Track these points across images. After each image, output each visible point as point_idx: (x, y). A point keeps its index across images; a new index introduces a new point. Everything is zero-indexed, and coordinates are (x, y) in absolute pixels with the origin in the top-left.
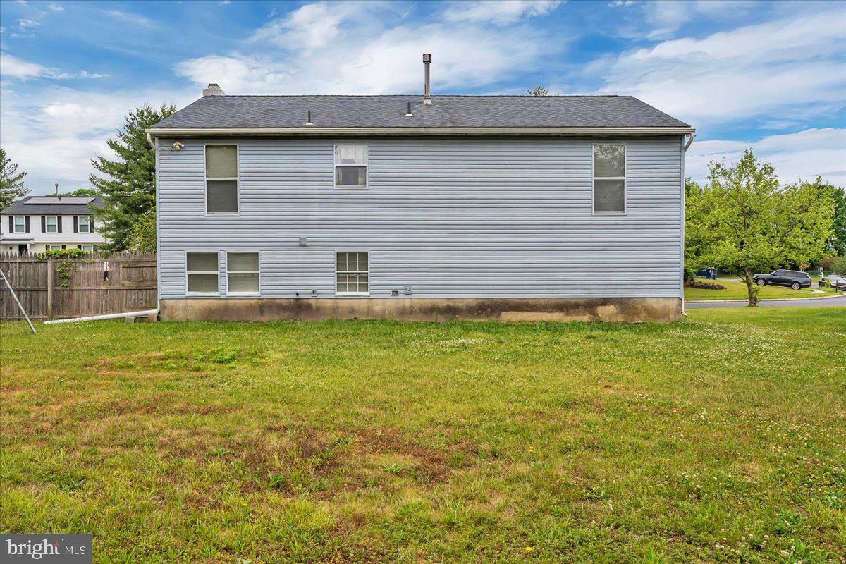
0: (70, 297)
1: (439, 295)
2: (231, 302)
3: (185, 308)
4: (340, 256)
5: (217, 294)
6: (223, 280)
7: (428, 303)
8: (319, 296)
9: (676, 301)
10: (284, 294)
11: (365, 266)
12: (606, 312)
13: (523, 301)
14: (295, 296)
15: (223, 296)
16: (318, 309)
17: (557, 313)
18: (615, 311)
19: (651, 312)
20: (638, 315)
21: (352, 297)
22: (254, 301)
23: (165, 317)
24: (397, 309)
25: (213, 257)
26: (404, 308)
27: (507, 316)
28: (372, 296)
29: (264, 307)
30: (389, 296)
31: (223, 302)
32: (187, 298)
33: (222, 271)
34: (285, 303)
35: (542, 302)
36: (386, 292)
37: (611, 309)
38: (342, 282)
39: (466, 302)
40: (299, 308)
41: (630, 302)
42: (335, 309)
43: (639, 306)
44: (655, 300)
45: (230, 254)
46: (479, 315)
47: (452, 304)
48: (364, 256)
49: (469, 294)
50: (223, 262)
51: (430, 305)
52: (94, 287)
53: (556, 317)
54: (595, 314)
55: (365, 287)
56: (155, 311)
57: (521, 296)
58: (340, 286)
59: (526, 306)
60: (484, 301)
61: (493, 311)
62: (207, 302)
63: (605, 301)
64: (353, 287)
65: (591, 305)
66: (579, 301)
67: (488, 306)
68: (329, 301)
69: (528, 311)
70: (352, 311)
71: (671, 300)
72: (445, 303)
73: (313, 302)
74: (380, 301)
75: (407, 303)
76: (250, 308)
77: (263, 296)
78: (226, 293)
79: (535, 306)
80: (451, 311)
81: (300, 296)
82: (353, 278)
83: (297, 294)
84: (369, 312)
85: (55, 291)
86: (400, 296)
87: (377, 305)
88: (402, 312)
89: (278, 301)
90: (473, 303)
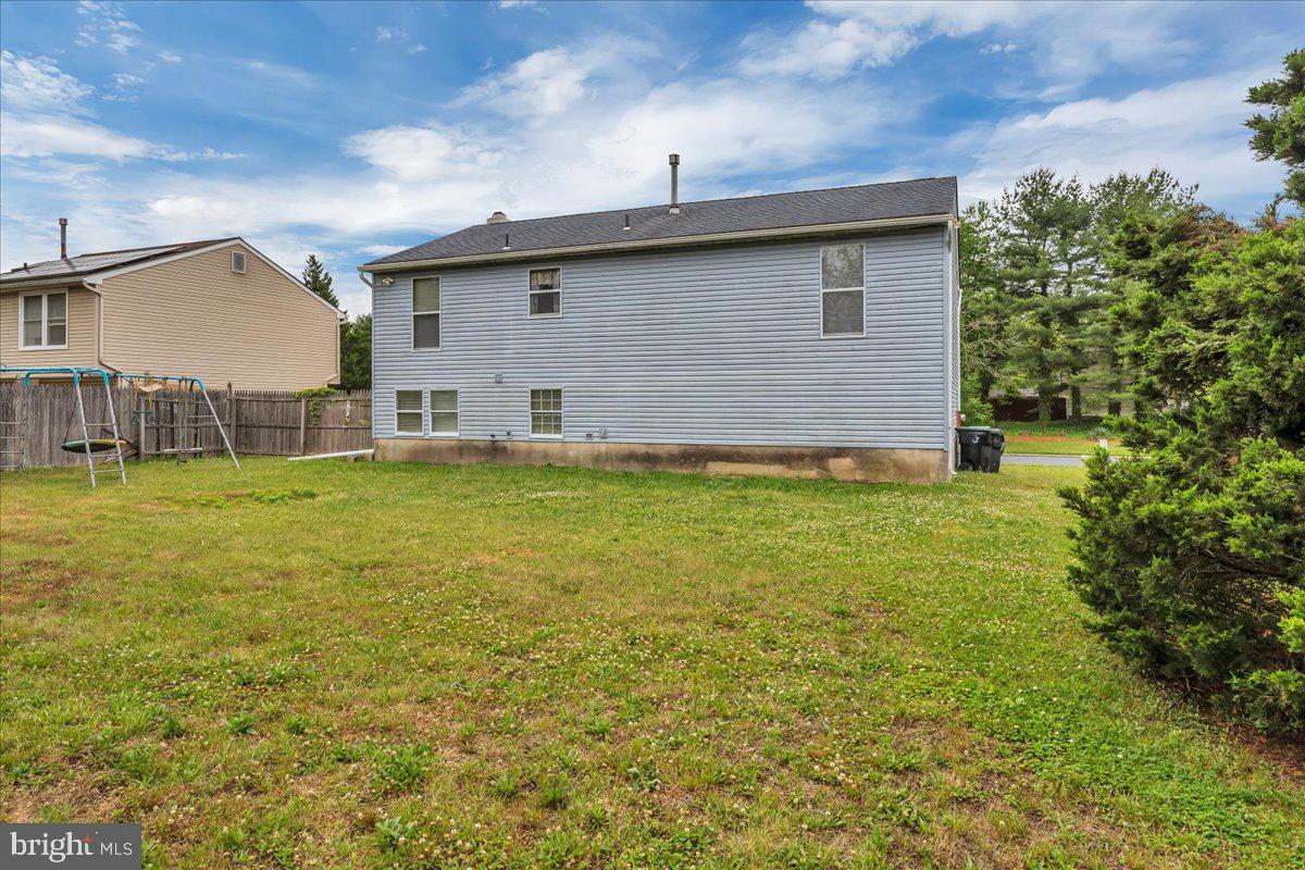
0: (319, 434)
1: (637, 440)
2: (434, 443)
3: (394, 449)
4: (534, 393)
5: (421, 434)
6: (427, 420)
7: (625, 449)
8: (514, 439)
9: (938, 455)
10: (480, 436)
11: (558, 405)
12: (842, 467)
13: (734, 450)
14: (490, 438)
15: (426, 437)
16: (513, 452)
17: (776, 467)
18: (853, 466)
19: (902, 469)
20: (884, 471)
21: (547, 440)
22: (454, 443)
23: (378, 458)
24: (593, 454)
25: (418, 395)
26: (599, 454)
27: (715, 468)
28: (566, 440)
29: (464, 449)
30: (583, 440)
31: (427, 443)
32: (396, 438)
33: (426, 409)
34: (482, 445)
35: (757, 450)
36: (580, 436)
37: (847, 462)
38: (538, 423)
39: (666, 448)
40: (494, 451)
41: (874, 454)
42: (529, 453)
43: (886, 460)
44: (908, 452)
45: (433, 393)
46: (681, 464)
47: (651, 451)
48: (558, 393)
49: (670, 439)
50: (427, 400)
51: (626, 452)
52: (338, 426)
53: (774, 470)
54: (827, 469)
55: (558, 429)
56: (371, 451)
57: (730, 443)
58: (535, 429)
59: (738, 455)
60: (687, 447)
61: (697, 461)
62: (413, 442)
63: (839, 452)
64: (547, 429)
65: (820, 457)
66: (805, 451)
67: (694, 455)
68: (522, 444)
69: (740, 462)
70: (546, 455)
71: (931, 453)
72: (644, 450)
73: (508, 444)
74: (574, 445)
75: (603, 448)
76: (451, 449)
77: (462, 438)
78: (429, 433)
79: (749, 455)
80: (650, 459)
81: (497, 438)
82: (548, 418)
83: (493, 436)
84: (563, 458)
85: (307, 429)
86: (595, 440)
87: (571, 450)
88: (597, 458)
89: (476, 443)
90: (675, 450)
